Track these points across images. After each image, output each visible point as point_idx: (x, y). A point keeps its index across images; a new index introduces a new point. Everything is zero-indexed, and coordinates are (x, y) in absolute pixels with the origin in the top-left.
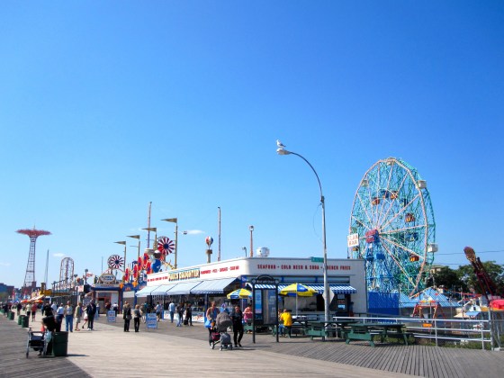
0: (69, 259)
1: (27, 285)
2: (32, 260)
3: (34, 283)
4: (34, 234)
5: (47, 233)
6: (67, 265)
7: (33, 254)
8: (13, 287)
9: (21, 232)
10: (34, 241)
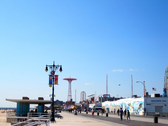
0: (84, 92)
1: (69, 101)
2: (70, 91)
3: (71, 100)
4: (70, 80)
5: (75, 79)
6: (83, 94)
7: (70, 88)
8: (62, 102)
9: (65, 79)
10: (70, 83)
